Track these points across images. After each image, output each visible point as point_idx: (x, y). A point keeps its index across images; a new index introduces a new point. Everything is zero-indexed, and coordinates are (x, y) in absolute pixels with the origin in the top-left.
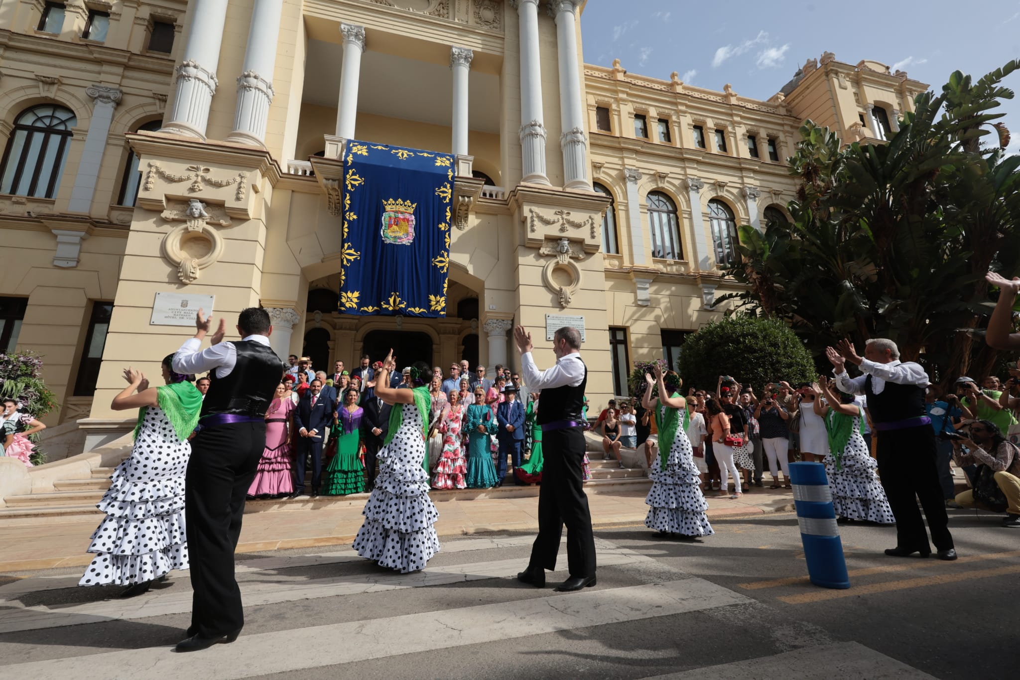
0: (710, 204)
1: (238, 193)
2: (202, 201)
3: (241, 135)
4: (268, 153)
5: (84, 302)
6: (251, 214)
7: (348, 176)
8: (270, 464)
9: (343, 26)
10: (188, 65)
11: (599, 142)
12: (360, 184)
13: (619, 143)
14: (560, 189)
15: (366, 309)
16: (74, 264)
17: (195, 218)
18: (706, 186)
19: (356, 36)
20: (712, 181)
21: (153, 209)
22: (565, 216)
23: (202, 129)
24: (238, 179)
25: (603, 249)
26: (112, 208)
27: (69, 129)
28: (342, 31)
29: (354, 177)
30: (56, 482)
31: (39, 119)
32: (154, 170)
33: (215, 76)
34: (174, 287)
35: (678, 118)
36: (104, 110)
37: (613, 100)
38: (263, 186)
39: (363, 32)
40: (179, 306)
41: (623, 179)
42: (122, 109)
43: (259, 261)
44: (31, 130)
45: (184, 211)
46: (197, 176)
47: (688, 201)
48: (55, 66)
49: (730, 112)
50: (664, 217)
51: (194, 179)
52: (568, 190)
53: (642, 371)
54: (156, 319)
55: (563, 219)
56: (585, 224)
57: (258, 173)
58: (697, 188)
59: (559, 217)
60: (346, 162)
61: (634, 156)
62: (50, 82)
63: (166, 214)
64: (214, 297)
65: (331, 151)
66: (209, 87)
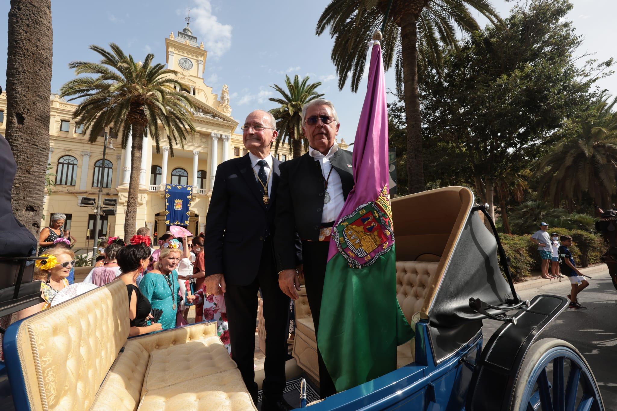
3: (141, 185)
4: (145, 188)
5: (87, 214)
6: (144, 203)
9: (163, 147)
10: (126, 168)
15: (171, 225)
19: (167, 149)
26: (92, 188)
27: (75, 163)
29: (168, 195)
31: (65, 160)
32: (122, 195)
36: (86, 158)
42: (91, 158)
43: (146, 213)
44: (63, 164)
48: (70, 145)
57: (145, 194)
60: (166, 191)
62: (68, 150)
63: (124, 204)
65: (162, 188)
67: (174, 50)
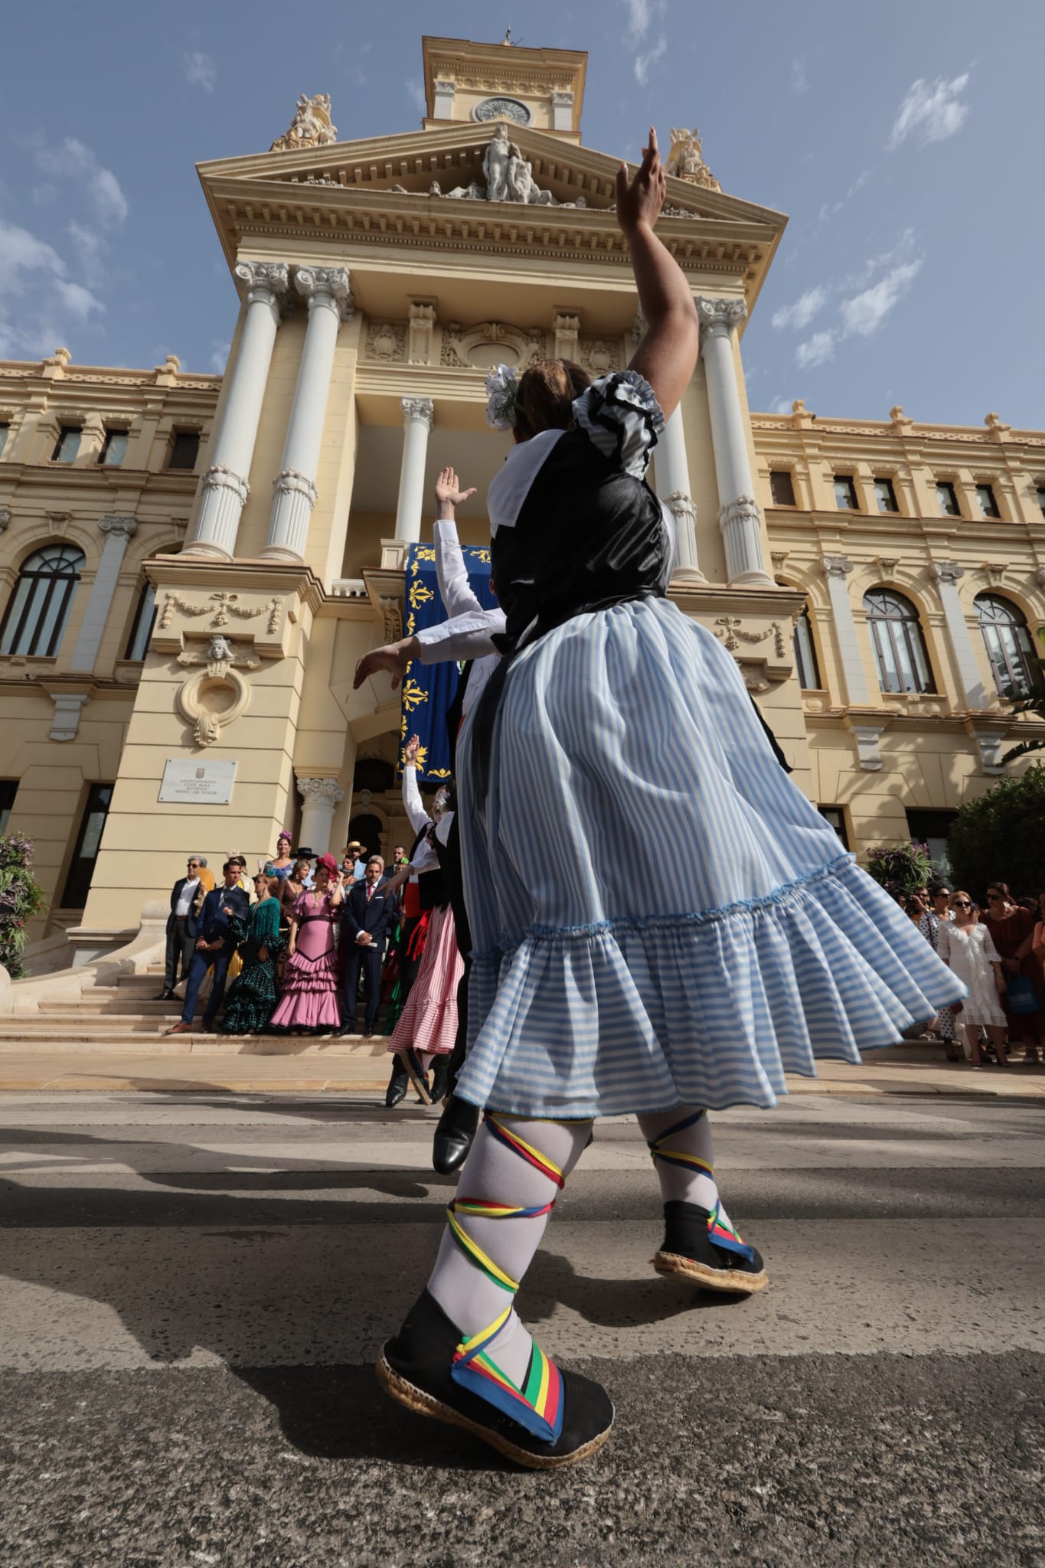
0: (978, 603)
1: (271, 624)
2: (226, 637)
3: (276, 550)
4: (309, 569)
5: (79, 784)
6: (286, 651)
7: (412, 590)
8: (310, 980)
9: (404, 402)
10: (216, 471)
11: (778, 522)
12: (428, 600)
13: (811, 520)
14: (724, 586)
15: (436, 772)
16: (71, 736)
17: (217, 660)
18: (967, 574)
19: (422, 411)
20: (979, 565)
21: (168, 652)
22: (732, 626)
23: (230, 549)
24: (271, 606)
25: (795, 674)
26: (118, 664)
27: (77, 572)
28: (404, 408)
29: (420, 591)
30: (42, 1001)
31: (46, 563)
32: (172, 602)
33: (246, 481)
34: (188, 751)
35: (909, 473)
36: (117, 544)
37: (796, 459)
38: (302, 614)
39: (431, 405)
40: (192, 777)
41: (821, 573)
42: (136, 542)
43: (293, 714)
44: (37, 576)
45: (204, 652)
46: (222, 605)
47: (938, 600)
48: (67, 499)
49: (1000, 455)
50: (897, 628)
51: (218, 609)
52: (735, 586)
53: (883, 863)
54: (168, 794)
55: (729, 630)
56: (766, 636)
57: (296, 596)
58: (952, 578)
59: (724, 628)
60: (410, 571)
61: (838, 537)
62: (59, 518)
63: (181, 658)
64: (237, 763)
65: (390, 560)
66: (240, 495)
67: (457, 80)
